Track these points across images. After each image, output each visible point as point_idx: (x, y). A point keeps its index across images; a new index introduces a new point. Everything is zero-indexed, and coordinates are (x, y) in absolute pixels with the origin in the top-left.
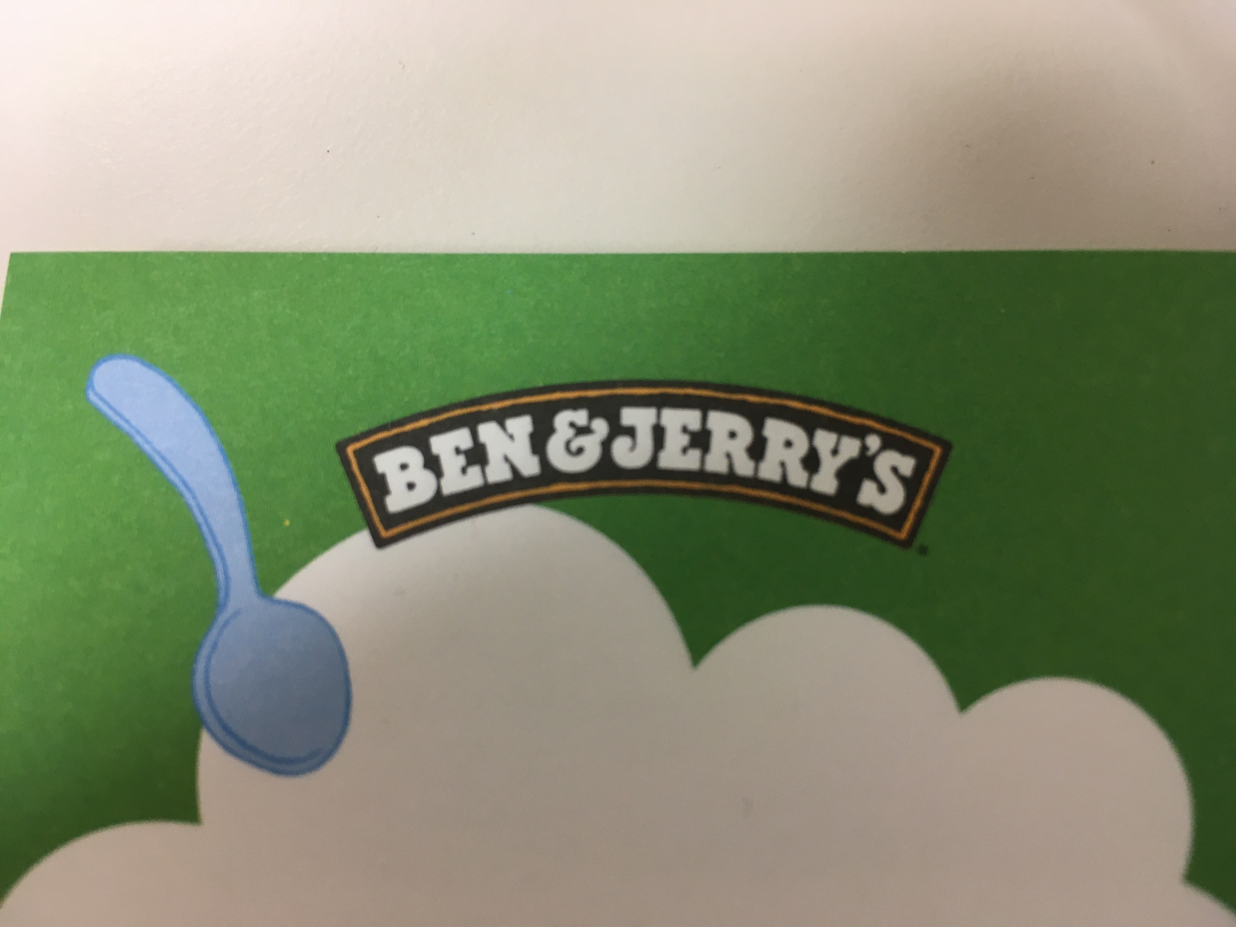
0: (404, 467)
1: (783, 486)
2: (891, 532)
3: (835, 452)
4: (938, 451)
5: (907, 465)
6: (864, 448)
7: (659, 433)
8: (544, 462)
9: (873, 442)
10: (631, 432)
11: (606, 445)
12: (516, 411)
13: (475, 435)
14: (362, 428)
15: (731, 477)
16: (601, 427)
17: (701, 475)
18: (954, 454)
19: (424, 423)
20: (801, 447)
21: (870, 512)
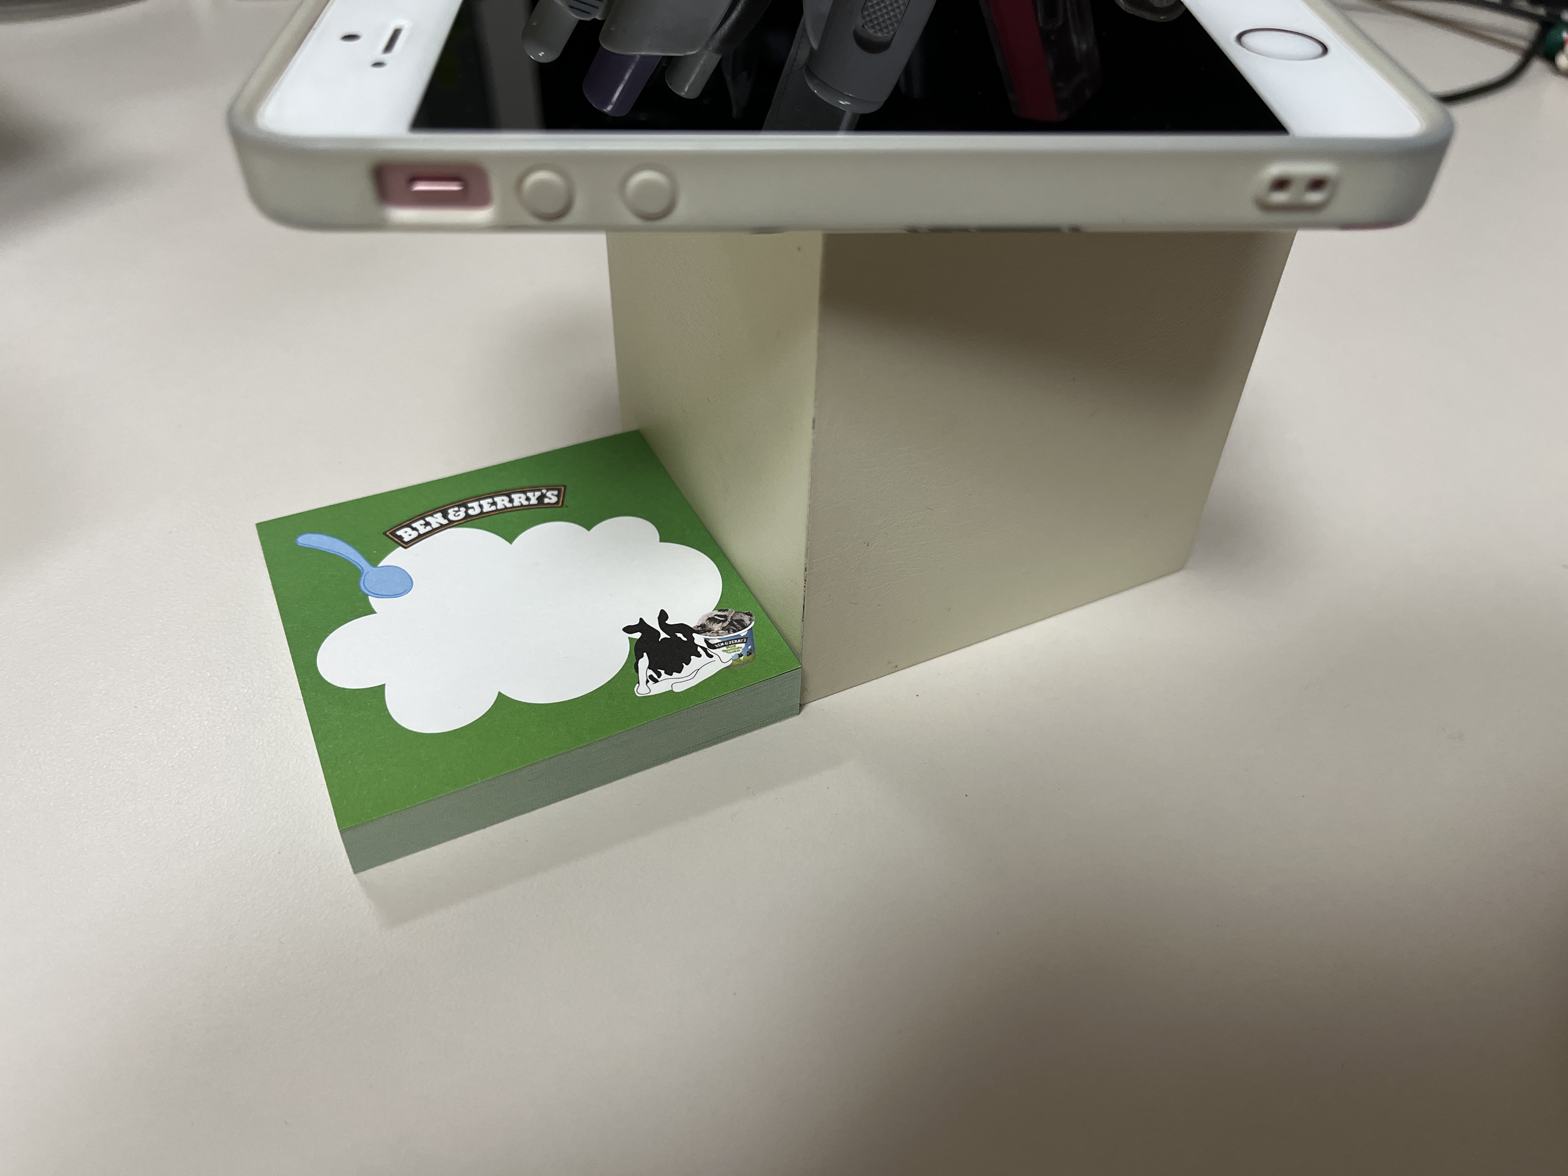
0: (406, 532)
1: (522, 505)
2: (556, 506)
3: (534, 496)
4: (563, 488)
5: (556, 492)
6: (542, 493)
7: (481, 506)
8: (449, 520)
9: (544, 491)
10: (472, 508)
11: (466, 512)
12: (436, 513)
13: (425, 521)
14: (389, 528)
15: (506, 509)
16: (463, 509)
17: (497, 510)
18: (568, 487)
19: (409, 522)
20: (524, 497)
21: (548, 504)
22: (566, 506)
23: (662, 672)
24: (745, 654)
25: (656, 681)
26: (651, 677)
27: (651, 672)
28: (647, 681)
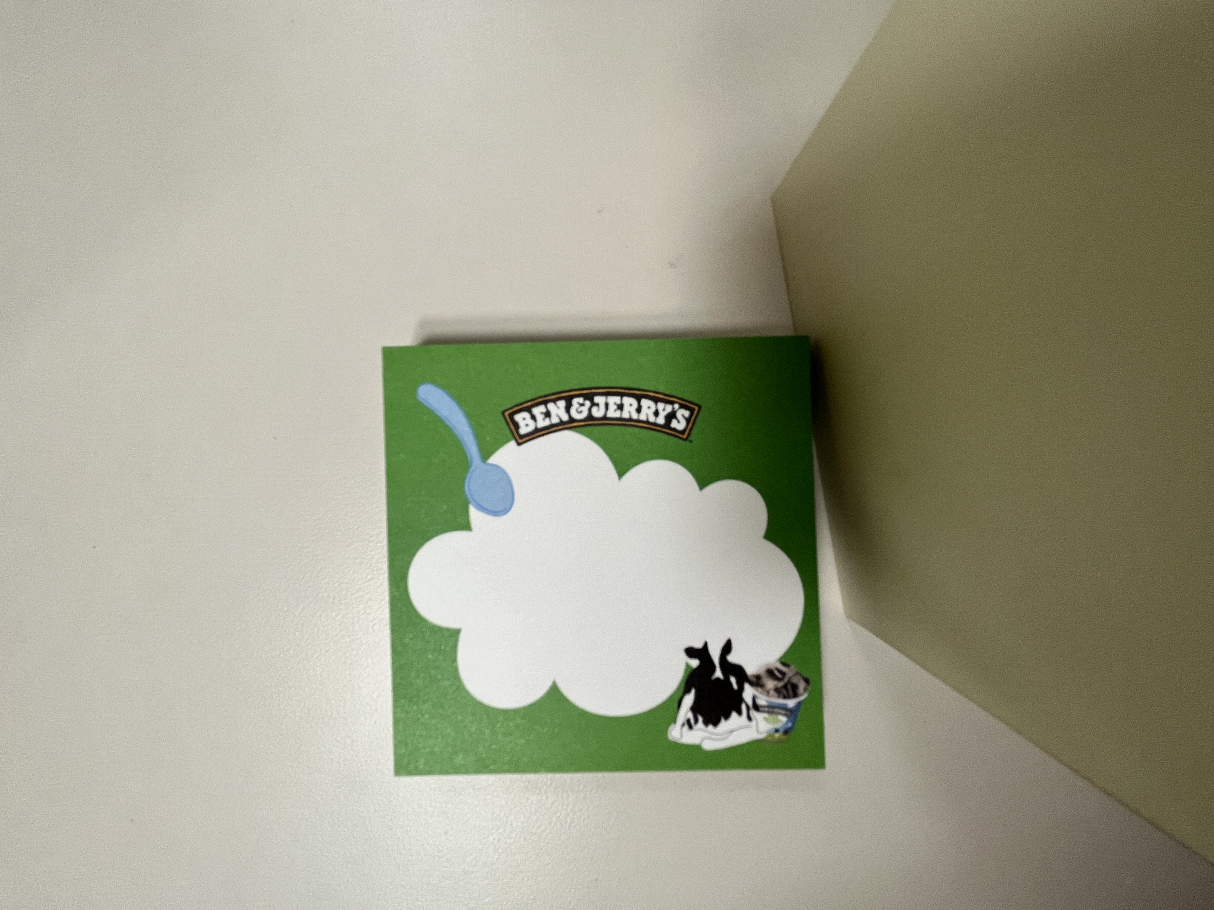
0: (524, 419)
1: (647, 422)
2: (681, 436)
3: (664, 410)
4: (697, 409)
5: (687, 413)
6: (673, 409)
7: (607, 405)
8: (570, 416)
9: (676, 406)
10: (597, 405)
11: (590, 410)
12: (560, 399)
13: (546, 407)
14: (509, 406)
15: (631, 420)
16: (588, 403)
17: (621, 419)
18: (702, 409)
19: (529, 404)
20: (653, 409)
21: (674, 430)
22: (691, 441)
23: (700, 719)
24: (782, 731)
25: (690, 727)
26: (688, 721)
27: (690, 715)
28: (683, 725)
